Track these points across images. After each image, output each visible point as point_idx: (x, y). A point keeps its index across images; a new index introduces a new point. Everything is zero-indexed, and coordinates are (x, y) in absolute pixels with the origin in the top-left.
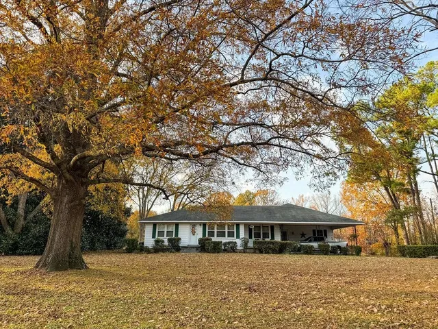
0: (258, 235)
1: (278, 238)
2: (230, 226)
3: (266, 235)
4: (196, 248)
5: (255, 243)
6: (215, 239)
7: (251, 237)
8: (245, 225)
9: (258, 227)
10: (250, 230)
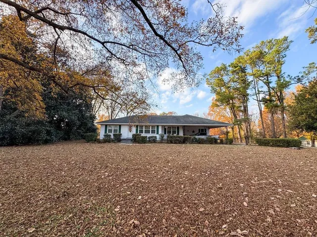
0: (169, 132)
1: (181, 134)
2: (153, 127)
3: (174, 132)
4: (131, 140)
5: (168, 137)
6: (143, 135)
7: (165, 133)
8: (162, 126)
9: (169, 127)
10: (165, 129)
